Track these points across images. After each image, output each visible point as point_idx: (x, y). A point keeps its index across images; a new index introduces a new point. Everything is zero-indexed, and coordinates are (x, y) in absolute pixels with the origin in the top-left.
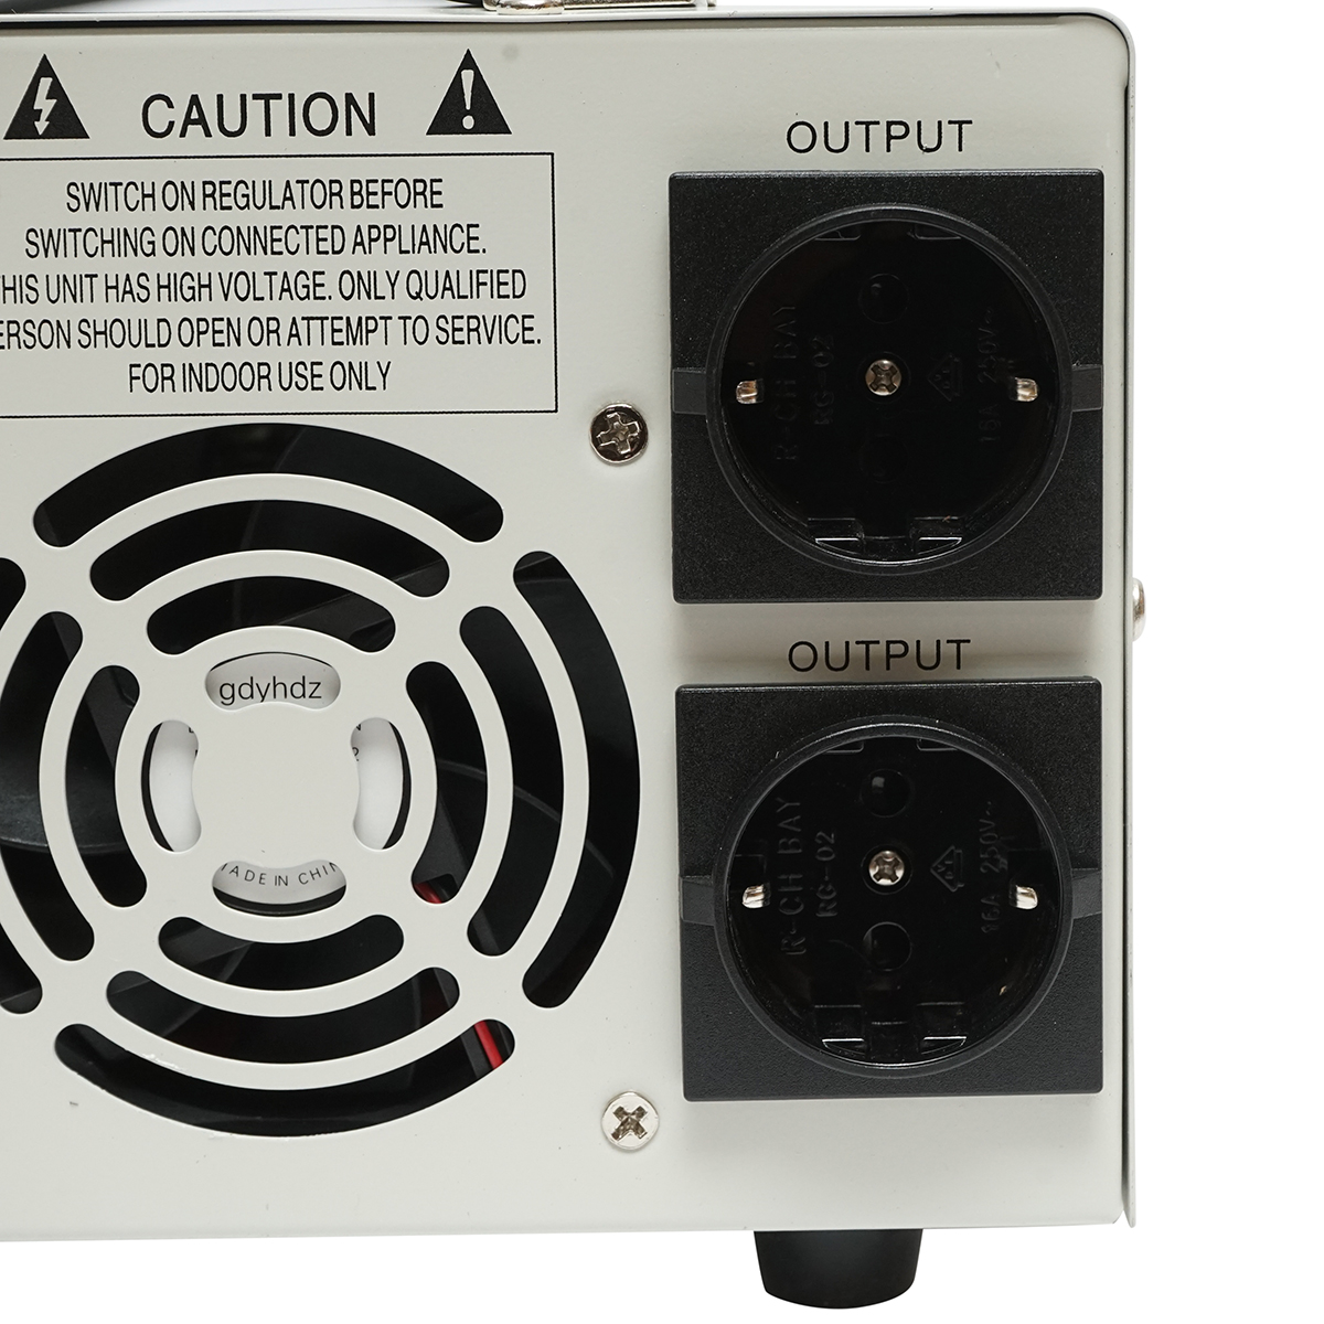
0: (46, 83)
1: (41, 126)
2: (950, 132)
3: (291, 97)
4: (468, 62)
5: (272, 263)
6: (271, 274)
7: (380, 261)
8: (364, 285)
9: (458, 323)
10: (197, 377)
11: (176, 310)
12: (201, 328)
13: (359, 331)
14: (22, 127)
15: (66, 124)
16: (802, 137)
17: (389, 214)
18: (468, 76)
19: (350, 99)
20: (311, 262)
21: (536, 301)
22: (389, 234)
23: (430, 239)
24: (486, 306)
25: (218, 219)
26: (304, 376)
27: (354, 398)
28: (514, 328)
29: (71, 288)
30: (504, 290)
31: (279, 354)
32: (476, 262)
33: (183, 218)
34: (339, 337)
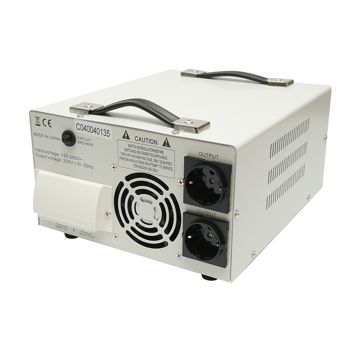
0: (126, 133)
1: (126, 137)
2: (216, 156)
3: (149, 139)
4: (166, 139)
5: (147, 157)
7: (157, 159)
8: (156, 161)
9: (165, 167)
10: (140, 167)
11: (138, 160)
12: (140, 162)
13: (156, 166)
14: (124, 137)
15: (128, 138)
16: (200, 154)
17: (158, 154)
18: (166, 140)
19: (155, 140)
20: (151, 157)
21: (173, 166)
22: (158, 156)
23: (162, 157)
24: (167, 166)
25: (142, 151)
26: (150, 169)
27: (154, 173)
28: (170, 169)
29: (128, 155)
30: (170, 164)
31: (148, 166)
32: (167, 161)
33: (139, 150)
34: (153, 166)
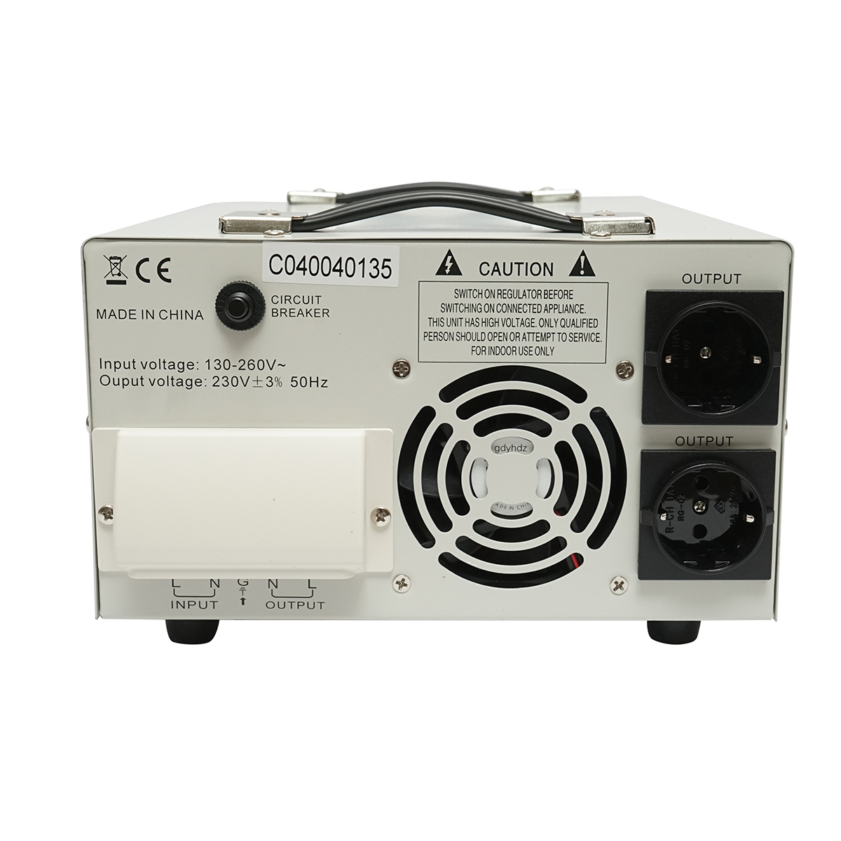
0: (449, 258)
1: (447, 271)
2: (734, 278)
3: (527, 264)
4: (583, 254)
5: (518, 315)
6: (518, 319)
7: (553, 315)
8: (547, 323)
9: (576, 335)
10: (493, 351)
11: (487, 330)
12: (495, 335)
13: (545, 337)
14: (441, 271)
15: (455, 271)
16: (687, 279)
17: (556, 301)
18: (583, 258)
19: (545, 264)
20: (531, 315)
21: (601, 329)
22: (556, 307)
23: (568, 309)
24: (585, 330)
25: (502, 301)
26: (527, 351)
27: (542, 358)
28: (594, 337)
29: (454, 322)
30: (591, 325)
31: (519, 344)
32: (583, 316)
33: (491, 301)
34: (538, 339)
